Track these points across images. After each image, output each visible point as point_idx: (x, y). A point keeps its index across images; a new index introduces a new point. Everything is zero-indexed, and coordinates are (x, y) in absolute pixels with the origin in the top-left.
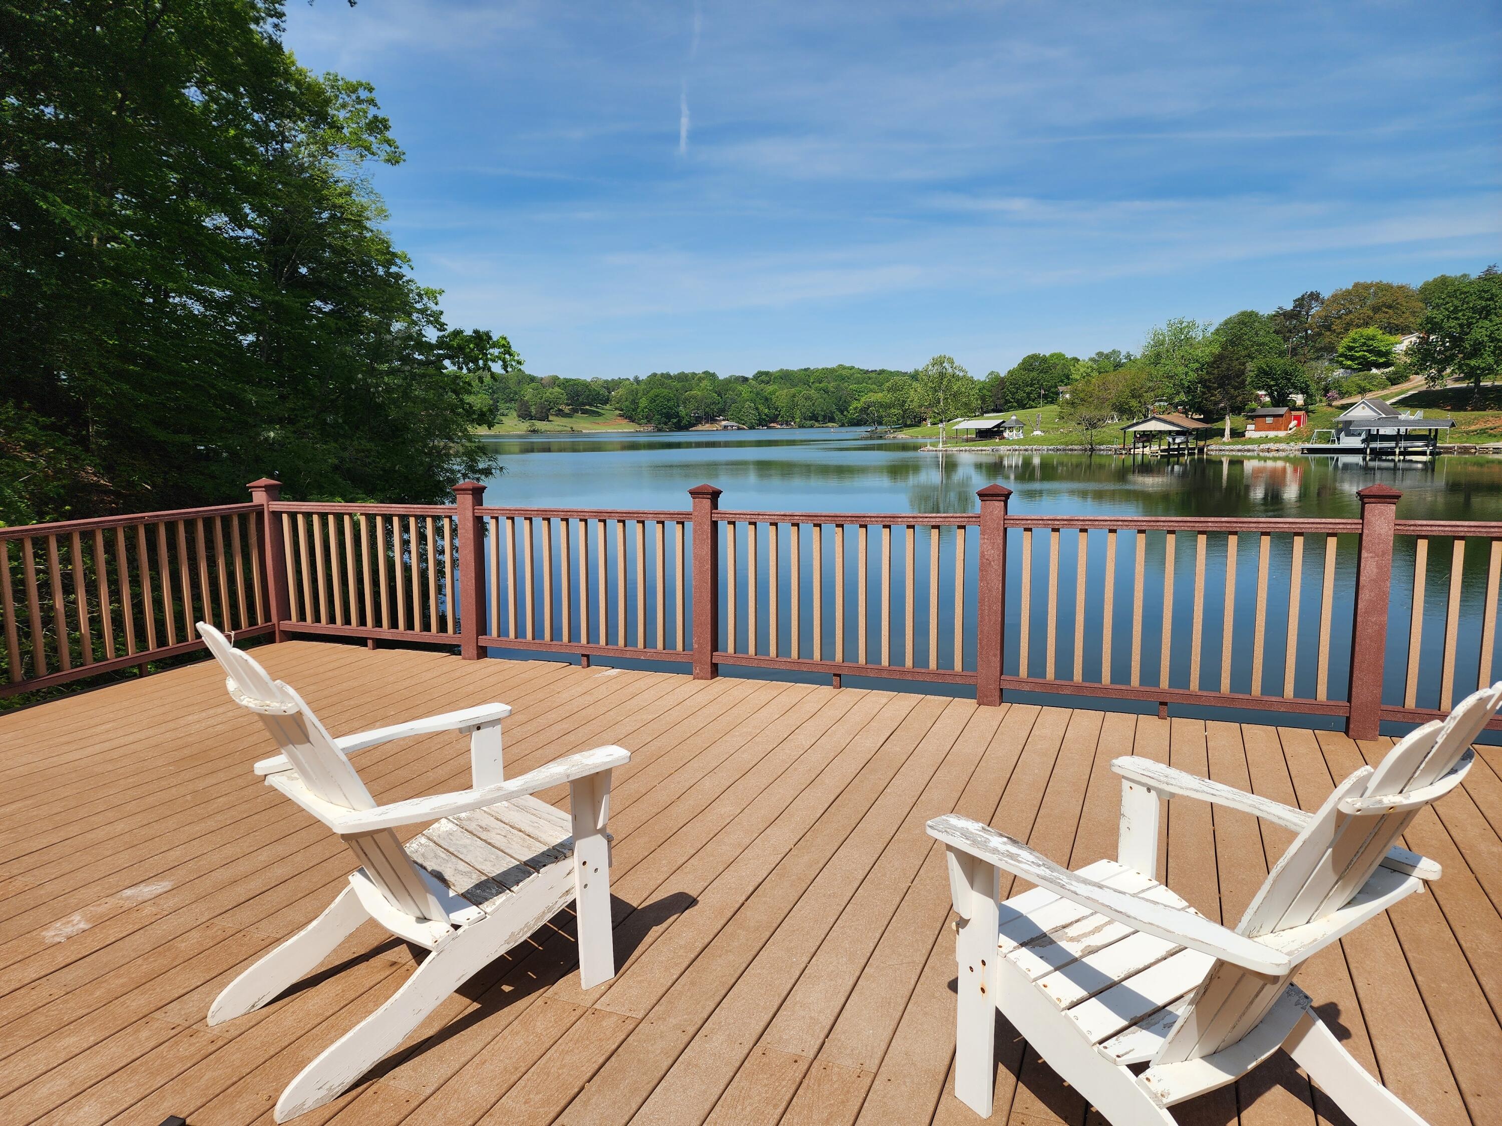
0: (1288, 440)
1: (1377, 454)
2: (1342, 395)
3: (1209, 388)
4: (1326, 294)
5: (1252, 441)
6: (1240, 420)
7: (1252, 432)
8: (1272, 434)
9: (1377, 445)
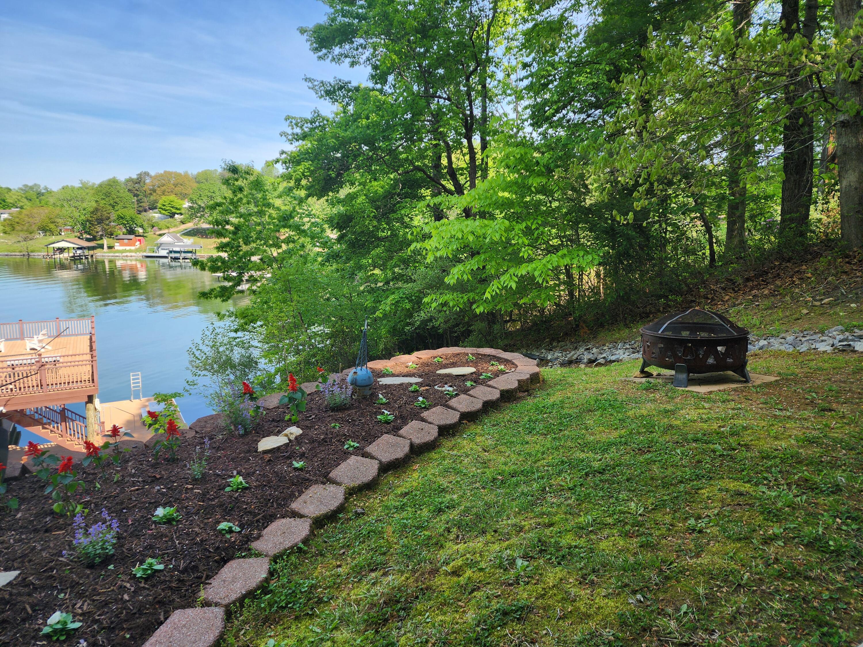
0: (136, 251)
1: (176, 259)
2: (160, 229)
3: (93, 225)
4: (153, 173)
5: (118, 251)
6: (111, 241)
7: (118, 246)
8: (128, 248)
9: (173, 255)
